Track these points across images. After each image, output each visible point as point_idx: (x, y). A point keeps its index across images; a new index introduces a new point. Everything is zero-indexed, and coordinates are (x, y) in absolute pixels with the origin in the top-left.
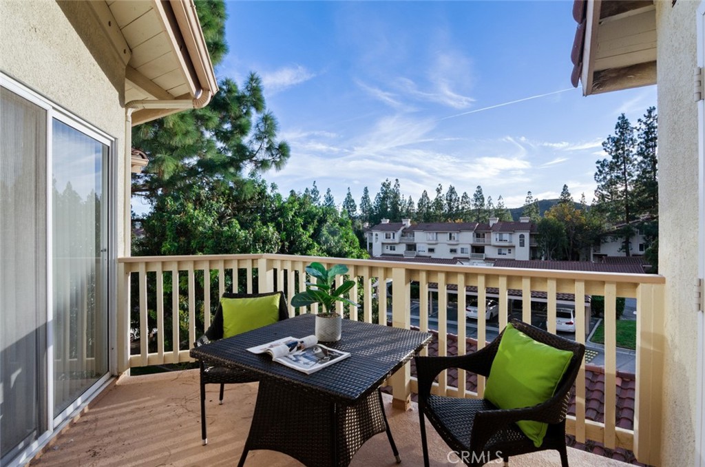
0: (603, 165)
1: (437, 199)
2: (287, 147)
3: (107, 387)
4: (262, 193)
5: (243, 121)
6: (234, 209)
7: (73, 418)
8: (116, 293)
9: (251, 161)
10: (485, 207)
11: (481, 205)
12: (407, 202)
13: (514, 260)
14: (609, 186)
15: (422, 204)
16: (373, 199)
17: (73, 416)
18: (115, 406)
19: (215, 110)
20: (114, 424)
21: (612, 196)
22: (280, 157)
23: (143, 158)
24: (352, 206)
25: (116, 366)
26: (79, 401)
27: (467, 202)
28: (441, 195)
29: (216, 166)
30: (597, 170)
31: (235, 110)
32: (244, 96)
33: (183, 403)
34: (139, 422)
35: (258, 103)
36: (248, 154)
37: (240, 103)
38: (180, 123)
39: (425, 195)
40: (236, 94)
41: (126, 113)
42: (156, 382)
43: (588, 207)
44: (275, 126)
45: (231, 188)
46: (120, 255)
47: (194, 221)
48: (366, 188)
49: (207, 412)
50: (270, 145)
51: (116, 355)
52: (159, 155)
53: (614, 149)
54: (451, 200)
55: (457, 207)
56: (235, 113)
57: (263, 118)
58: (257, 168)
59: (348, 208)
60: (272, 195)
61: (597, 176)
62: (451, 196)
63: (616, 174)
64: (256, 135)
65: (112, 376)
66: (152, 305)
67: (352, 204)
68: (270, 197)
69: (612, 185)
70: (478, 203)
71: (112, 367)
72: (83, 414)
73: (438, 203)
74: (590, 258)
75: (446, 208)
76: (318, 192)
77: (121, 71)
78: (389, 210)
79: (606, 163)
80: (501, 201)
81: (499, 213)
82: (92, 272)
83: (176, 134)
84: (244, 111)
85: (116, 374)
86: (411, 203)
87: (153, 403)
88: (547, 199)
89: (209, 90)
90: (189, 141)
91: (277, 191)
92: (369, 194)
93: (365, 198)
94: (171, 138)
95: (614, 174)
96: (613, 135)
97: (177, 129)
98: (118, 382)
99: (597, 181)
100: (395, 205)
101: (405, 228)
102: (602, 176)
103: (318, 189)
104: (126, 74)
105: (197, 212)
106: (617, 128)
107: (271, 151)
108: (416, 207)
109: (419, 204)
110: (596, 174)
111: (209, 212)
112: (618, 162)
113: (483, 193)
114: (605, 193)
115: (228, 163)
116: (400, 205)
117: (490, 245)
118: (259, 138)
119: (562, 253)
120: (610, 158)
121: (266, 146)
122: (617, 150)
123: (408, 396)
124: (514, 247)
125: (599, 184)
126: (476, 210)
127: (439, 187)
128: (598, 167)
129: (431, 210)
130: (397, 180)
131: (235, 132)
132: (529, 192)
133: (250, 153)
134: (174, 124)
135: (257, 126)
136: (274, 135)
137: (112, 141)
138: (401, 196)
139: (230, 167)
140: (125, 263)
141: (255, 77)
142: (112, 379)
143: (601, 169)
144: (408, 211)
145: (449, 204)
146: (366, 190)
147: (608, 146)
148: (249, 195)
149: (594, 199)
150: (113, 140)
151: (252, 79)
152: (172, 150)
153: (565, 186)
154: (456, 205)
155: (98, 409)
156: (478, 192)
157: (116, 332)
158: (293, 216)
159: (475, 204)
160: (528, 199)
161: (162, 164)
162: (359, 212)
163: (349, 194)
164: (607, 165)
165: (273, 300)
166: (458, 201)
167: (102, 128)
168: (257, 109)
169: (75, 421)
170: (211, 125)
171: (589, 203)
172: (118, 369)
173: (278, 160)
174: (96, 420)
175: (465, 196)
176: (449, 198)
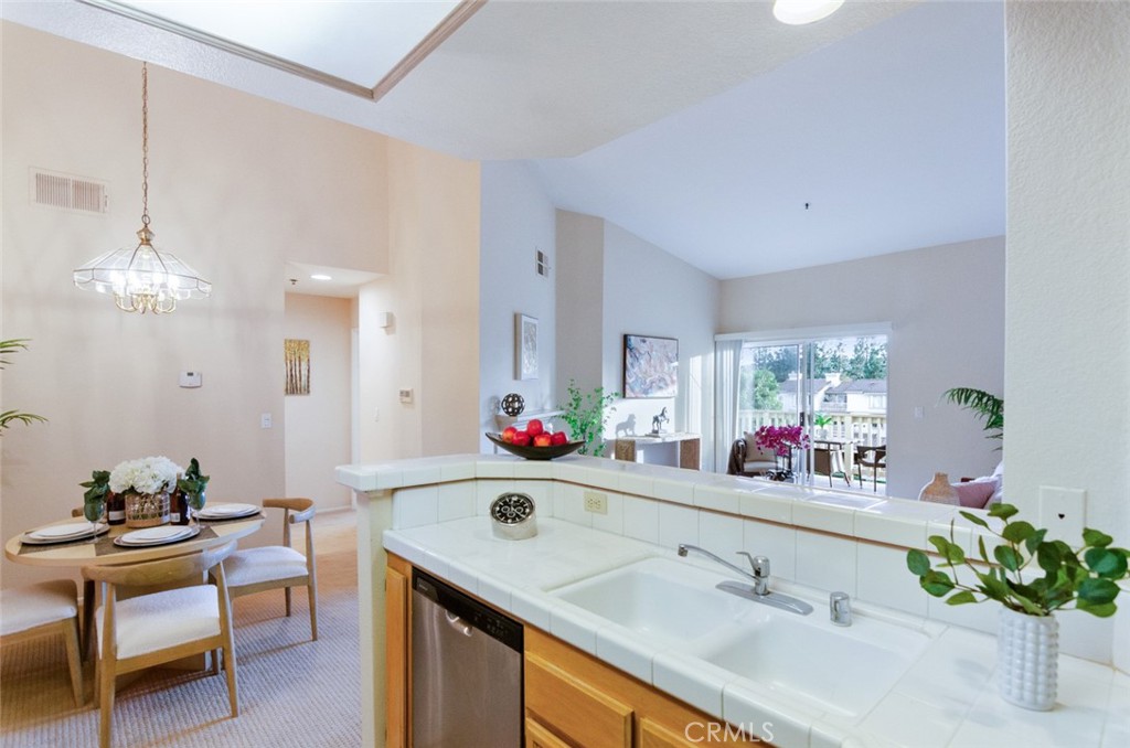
101: (830, 388)
108: (850, 352)
129: (879, 357)
144: (835, 359)
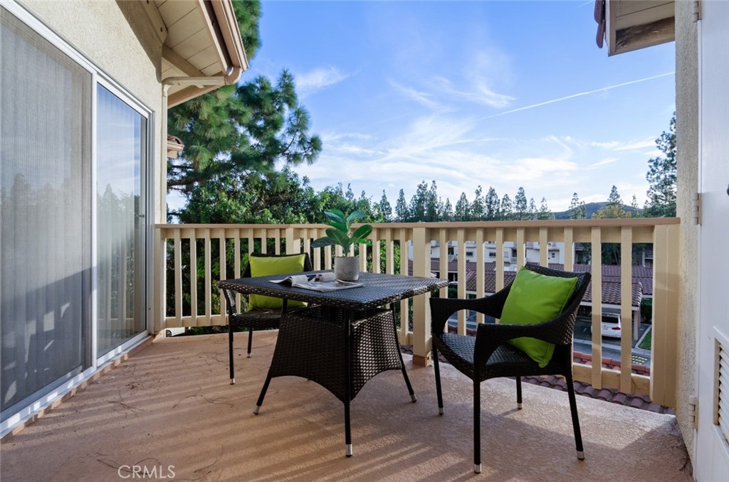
0: (656, 164)
1: (476, 201)
2: (319, 141)
3: (144, 342)
4: (294, 187)
5: (276, 117)
6: (266, 201)
7: (114, 362)
8: (153, 257)
9: (284, 154)
10: (527, 211)
11: (523, 207)
12: (445, 204)
13: (558, 264)
14: (663, 186)
15: (460, 207)
16: (409, 202)
17: (114, 359)
18: (151, 356)
19: (248, 105)
20: (151, 368)
21: (666, 196)
22: (312, 151)
23: (179, 143)
24: (387, 209)
25: (152, 325)
26: (120, 349)
27: (508, 205)
28: (480, 197)
29: (250, 159)
30: (649, 170)
31: (269, 105)
32: (277, 92)
33: (214, 355)
34: (173, 368)
35: (290, 99)
36: (280, 147)
37: (273, 99)
38: (214, 115)
39: (464, 197)
40: (269, 91)
41: (163, 89)
42: (189, 342)
43: (640, 211)
44: (307, 120)
45: (264, 181)
46: (157, 222)
47: (227, 210)
48: (402, 190)
49: (235, 362)
50: (302, 139)
51: (153, 315)
52: (194, 146)
53: (669, 146)
54: (491, 202)
55: (498, 210)
56: (268, 109)
57: (296, 112)
58: (289, 161)
59: (383, 210)
60: (304, 188)
61: (649, 176)
62: (490, 198)
63: (670, 174)
64: (288, 128)
65: (149, 334)
66: (187, 289)
67: (387, 207)
68: (302, 190)
69: (667, 185)
70: (519, 206)
71: (149, 326)
72: (123, 360)
73: (478, 207)
74: (641, 263)
75: (486, 211)
76: (353, 195)
77: (158, 49)
78: (425, 212)
79: (659, 162)
80: (544, 203)
81: (543, 216)
82: (131, 234)
83: (210, 126)
84: (277, 107)
85: (153, 333)
86: (448, 206)
87: (186, 355)
88: (595, 202)
89: (240, 67)
90: (224, 133)
91: (309, 185)
92: (405, 196)
93: (401, 201)
94: (206, 131)
95: (669, 173)
96: (668, 131)
97: (211, 121)
98: (154, 341)
99: (650, 181)
100: (432, 208)
102: (656, 176)
103: (353, 191)
104: (163, 53)
105: (230, 201)
106: (672, 123)
107: (303, 144)
108: (454, 210)
109: (457, 206)
110: (649, 173)
111: (242, 202)
112: (673, 160)
113: (526, 195)
114: (658, 193)
115: (261, 156)
116: (437, 208)
117: (532, 249)
118: (291, 132)
119: (610, 257)
120: (664, 156)
121: (297, 139)
122: (672, 148)
123: (428, 352)
124: (558, 251)
125: (652, 184)
126: (518, 214)
127: (479, 189)
128: (651, 166)
129: (470, 213)
130: (434, 182)
131: (268, 128)
132: (575, 194)
133: (282, 146)
134: (209, 116)
135: (290, 119)
136: (306, 128)
137: (149, 113)
138: (438, 198)
139: (263, 160)
140: (162, 229)
141: (288, 73)
142: (150, 337)
143: (654, 168)
144: (445, 214)
145: (489, 207)
146: (402, 193)
147: (663, 143)
148: (281, 188)
149: (647, 201)
150: (151, 112)
151: (285, 76)
152: (207, 142)
153: (614, 187)
154: (496, 208)
155: (136, 358)
156: (520, 193)
157: (153, 293)
158: (324, 208)
159: (517, 207)
160: (574, 201)
161: (197, 155)
162: (394, 215)
163: (384, 196)
164: (661, 164)
165: (298, 259)
166: (499, 203)
167: (141, 98)
168: (290, 105)
169: (116, 365)
170: (245, 120)
171: (641, 206)
172: (154, 328)
173: (310, 153)
174: (135, 365)
175: (506, 198)
176: (488, 200)
